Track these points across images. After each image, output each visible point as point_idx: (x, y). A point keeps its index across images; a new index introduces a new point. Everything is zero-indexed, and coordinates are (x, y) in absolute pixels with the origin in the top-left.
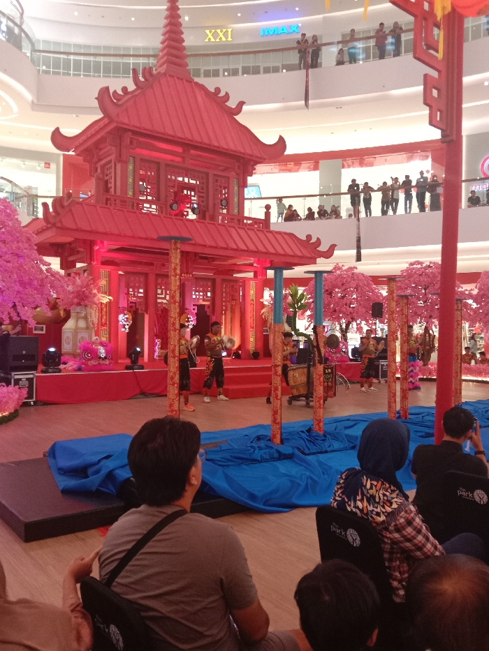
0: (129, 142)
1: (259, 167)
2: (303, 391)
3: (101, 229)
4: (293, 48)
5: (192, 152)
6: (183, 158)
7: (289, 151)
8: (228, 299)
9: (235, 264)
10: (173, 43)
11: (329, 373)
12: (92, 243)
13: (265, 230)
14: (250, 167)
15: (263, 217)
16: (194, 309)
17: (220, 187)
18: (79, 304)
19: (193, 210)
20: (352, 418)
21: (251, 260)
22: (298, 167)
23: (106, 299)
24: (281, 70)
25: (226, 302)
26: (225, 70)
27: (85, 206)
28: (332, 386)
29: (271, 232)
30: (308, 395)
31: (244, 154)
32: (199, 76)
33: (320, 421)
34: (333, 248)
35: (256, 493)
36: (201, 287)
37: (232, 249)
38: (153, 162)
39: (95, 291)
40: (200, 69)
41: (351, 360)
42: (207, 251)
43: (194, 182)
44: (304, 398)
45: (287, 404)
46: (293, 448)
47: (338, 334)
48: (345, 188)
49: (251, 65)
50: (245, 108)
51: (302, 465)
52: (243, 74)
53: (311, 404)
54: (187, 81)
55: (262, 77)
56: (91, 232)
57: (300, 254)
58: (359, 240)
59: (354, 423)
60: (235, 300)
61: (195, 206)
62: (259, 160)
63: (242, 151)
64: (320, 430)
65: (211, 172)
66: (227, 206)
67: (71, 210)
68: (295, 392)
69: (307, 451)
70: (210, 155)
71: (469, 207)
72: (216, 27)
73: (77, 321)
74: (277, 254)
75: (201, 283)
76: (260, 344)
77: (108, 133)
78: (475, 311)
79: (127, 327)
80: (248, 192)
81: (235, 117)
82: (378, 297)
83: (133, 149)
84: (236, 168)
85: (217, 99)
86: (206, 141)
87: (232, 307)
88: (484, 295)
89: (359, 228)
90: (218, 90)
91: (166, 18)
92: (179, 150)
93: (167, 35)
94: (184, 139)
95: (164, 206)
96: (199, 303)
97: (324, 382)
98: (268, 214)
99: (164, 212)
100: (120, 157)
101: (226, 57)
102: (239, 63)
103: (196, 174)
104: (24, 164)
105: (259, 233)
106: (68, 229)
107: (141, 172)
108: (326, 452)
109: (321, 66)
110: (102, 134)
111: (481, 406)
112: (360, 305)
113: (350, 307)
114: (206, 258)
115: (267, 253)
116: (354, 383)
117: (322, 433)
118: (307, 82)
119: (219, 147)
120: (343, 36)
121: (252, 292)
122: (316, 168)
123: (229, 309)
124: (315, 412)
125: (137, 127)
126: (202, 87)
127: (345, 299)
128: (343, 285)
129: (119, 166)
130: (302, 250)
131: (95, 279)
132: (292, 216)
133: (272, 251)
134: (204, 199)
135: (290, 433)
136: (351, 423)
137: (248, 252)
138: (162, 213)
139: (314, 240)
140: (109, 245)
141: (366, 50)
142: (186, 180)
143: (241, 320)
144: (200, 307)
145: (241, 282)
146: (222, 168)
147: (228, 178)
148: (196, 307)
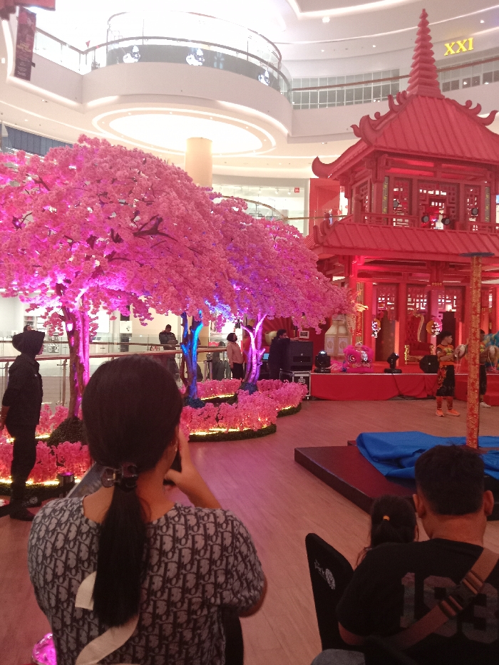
0: (385, 164)
3: (361, 246)
5: (444, 165)
6: (435, 172)
9: (484, 271)
10: (425, 65)
12: (350, 259)
16: (440, 316)
17: (471, 196)
18: (340, 313)
23: (362, 308)
27: (347, 226)
32: (448, 90)
36: (450, 294)
38: (406, 179)
39: (353, 301)
42: (457, 259)
43: (445, 194)
49: (493, 71)
52: (484, 82)
54: (438, 99)
56: (353, 248)
63: (494, 159)
65: (462, 183)
66: (478, 214)
67: (334, 230)
70: (460, 167)
72: (456, 39)
73: (338, 328)
75: (448, 291)
77: (366, 157)
79: (376, 333)
81: (488, 127)
83: (389, 169)
84: (488, 176)
85: (469, 112)
86: (460, 154)
91: (416, 42)
92: (431, 164)
93: (418, 58)
94: (437, 154)
95: (417, 220)
96: (445, 311)
99: (416, 225)
100: (376, 177)
102: (481, 71)
103: (447, 186)
104: (278, 191)
106: (333, 247)
107: (395, 190)
110: (361, 158)
114: (454, 266)
119: (470, 158)
125: (392, 149)
126: (453, 103)
129: (374, 187)
131: (354, 291)
134: (455, 210)
138: (414, 226)
140: (364, 259)
142: (437, 193)
144: (447, 315)
145: (492, 289)
146: (472, 177)
147: (480, 187)
148: (442, 315)
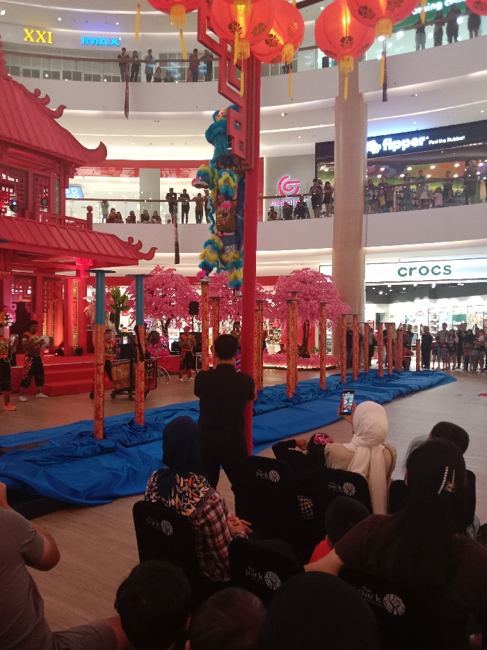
1: (80, 170)
2: (126, 385)
4: (114, 61)
5: (11, 150)
6: (1, 155)
7: (110, 156)
8: (50, 297)
9: (57, 263)
11: (150, 368)
13: (87, 230)
14: (71, 170)
15: (85, 218)
16: (13, 307)
17: (41, 186)
19: (12, 208)
20: (171, 408)
21: (74, 259)
22: (119, 172)
24: (101, 80)
25: (47, 299)
26: (45, 72)
28: (153, 380)
29: (94, 233)
30: (131, 389)
31: (65, 156)
32: (17, 74)
33: (141, 414)
34: (153, 250)
35: (78, 489)
36: (21, 284)
37: (53, 248)
40: (18, 68)
41: (171, 354)
42: (27, 249)
43: (13, 180)
44: (127, 392)
45: (110, 398)
46: (115, 441)
47: (159, 331)
48: (163, 196)
49: (72, 70)
50: (65, 111)
51: (123, 458)
52: (64, 78)
53: (134, 396)
54: (4, 78)
55: (82, 84)
57: (122, 255)
58: (177, 245)
59: (173, 412)
60: (57, 298)
61: (15, 203)
62: (80, 163)
63: (63, 153)
64: (141, 422)
65: (31, 171)
66: (48, 205)
68: (118, 387)
69: (128, 443)
70: (29, 155)
71: (268, 220)
72: (36, 28)
74: (99, 254)
75: (21, 281)
76: (84, 341)
78: (274, 309)
80: (69, 193)
81: (56, 120)
82: (194, 296)
84: (57, 169)
85: (38, 101)
86: (26, 141)
87: (53, 305)
88: (280, 295)
89: (177, 234)
90: (38, 92)
94: (1, 136)
96: (19, 301)
97: (145, 375)
98: (90, 216)
101: (47, 60)
102: (60, 68)
103: (15, 172)
105: (80, 233)
108: (147, 442)
109: (140, 81)
111: (279, 390)
112: (179, 303)
113: (170, 305)
114: (26, 256)
115: (90, 253)
116: (174, 374)
117: (142, 425)
118: (127, 94)
119: (38, 148)
120: (161, 55)
121: (74, 290)
122: (136, 175)
123: (51, 306)
124: (137, 406)
126: (21, 87)
127: (165, 298)
128: (163, 285)
130: (124, 250)
132: (114, 218)
133: (95, 251)
134: (24, 197)
135: (114, 427)
136: (171, 413)
137: (70, 251)
139: (135, 243)
141: (182, 70)
142: (4, 177)
143: (63, 318)
144: (20, 306)
145: (64, 280)
146: (42, 168)
147: (49, 178)
148: (15, 305)
